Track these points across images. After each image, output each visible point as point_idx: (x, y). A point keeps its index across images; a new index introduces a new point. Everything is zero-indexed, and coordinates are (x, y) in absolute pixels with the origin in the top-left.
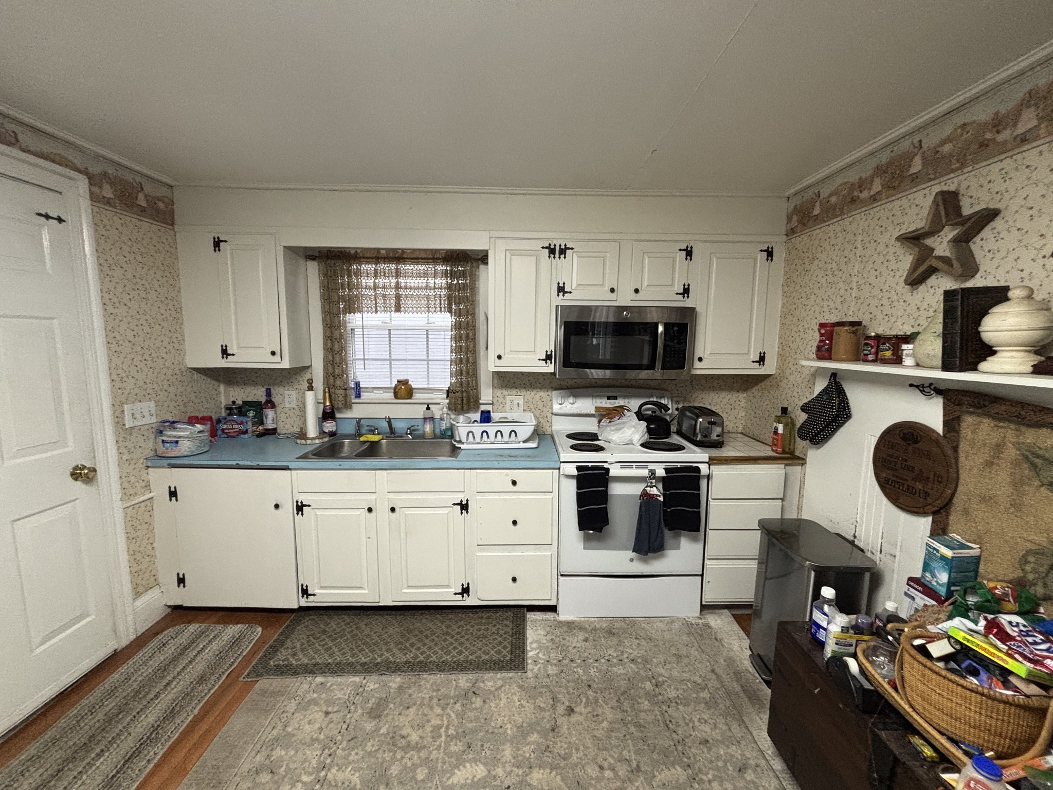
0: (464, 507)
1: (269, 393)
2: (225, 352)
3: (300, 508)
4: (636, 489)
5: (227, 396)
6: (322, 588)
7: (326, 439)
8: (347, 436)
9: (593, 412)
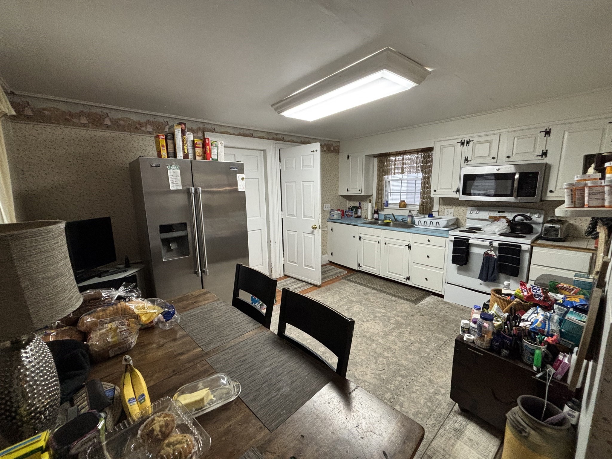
0: (410, 247)
1: (360, 204)
2: (348, 190)
3: (360, 238)
4: (482, 251)
5: (349, 204)
6: (364, 265)
7: (373, 220)
8: (380, 220)
9: (488, 218)
